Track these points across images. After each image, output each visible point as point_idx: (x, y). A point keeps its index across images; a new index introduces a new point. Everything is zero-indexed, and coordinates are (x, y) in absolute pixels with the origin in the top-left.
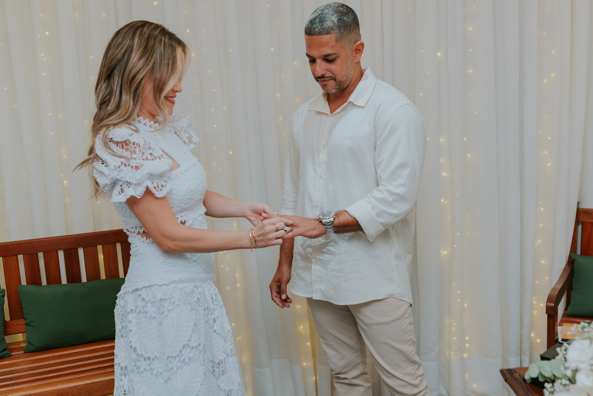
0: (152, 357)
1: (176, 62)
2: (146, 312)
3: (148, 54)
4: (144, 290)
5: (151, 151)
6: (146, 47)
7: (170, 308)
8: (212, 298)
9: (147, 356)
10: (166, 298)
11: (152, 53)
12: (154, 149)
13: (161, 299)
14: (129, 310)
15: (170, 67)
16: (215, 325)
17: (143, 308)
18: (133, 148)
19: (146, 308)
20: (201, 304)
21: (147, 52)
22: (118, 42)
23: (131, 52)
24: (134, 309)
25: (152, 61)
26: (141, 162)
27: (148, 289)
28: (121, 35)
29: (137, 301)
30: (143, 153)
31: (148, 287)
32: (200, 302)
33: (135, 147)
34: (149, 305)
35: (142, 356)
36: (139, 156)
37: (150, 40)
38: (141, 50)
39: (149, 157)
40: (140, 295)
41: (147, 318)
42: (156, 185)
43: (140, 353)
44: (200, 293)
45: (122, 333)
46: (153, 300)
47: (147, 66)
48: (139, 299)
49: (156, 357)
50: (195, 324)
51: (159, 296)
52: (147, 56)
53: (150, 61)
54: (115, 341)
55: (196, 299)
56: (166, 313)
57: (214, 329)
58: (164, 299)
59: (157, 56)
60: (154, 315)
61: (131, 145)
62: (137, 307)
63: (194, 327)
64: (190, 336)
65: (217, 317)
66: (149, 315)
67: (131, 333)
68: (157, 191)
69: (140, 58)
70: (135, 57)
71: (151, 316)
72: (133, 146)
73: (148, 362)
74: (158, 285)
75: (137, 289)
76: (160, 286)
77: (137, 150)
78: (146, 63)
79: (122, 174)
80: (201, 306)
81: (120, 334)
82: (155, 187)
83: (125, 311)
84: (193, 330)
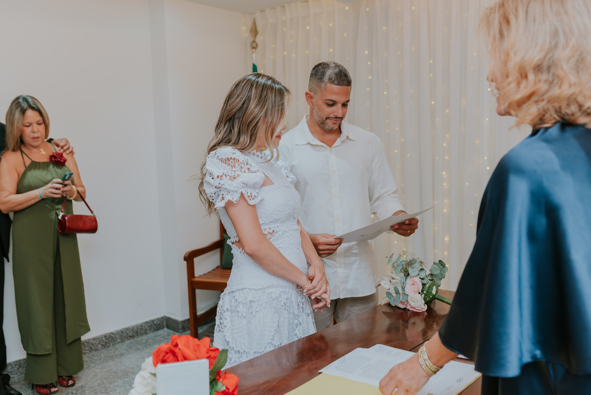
0: (241, 351)
1: (284, 108)
2: (238, 312)
3: (262, 102)
4: (238, 292)
5: (248, 166)
6: (260, 97)
7: (258, 309)
8: (299, 305)
9: (237, 350)
10: (255, 300)
11: (265, 102)
12: (251, 165)
13: (250, 301)
14: (225, 309)
15: (280, 111)
16: (297, 329)
17: (236, 308)
18: (233, 163)
19: (238, 308)
20: (287, 308)
21: (261, 101)
22: (238, 93)
23: (250, 101)
24: (229, 308)
25: (265, 109)
26: (239, 173)
27: (241, 291)
28: (240, 87)
29: (231, 301)
30: (242, 168)
31: (241, 290)
32: (286, 307)
33: (235, 162)
34: (241, 306)
35: (233, 349)
36: (238, 169)
37: (264, 91)
38: (257, 99)
39: (247, 171)
40: (234, 296)
41: (238, 317)
42: (249, 194)
43: (232, 346)
44: (287, 298)
45: (220, 328)
46: (245, 302)
47: (261, 112)
48: (233, 300)
49: (245, 351)
50: (278, 325)
51: (249, 298)
52: (261, 104)
53: (264, 107)
54: (214, 335)
55: (282, 303)
56: (254, 314)
57: (295, 332)
58: (253, 301)
59: (269, 104)
60: (244, 315)
61: (232, 160)
62: (231, 306)
63: (277, 328)
64: (273, 336)
65: (300, 323)
66: (240, 315)
67: (226, 329)
68: (250, 199)
69: (256, 106)
70: (252, 105)
71: (242, 315)
72: (233, 161)
73: (238, 355)
74: (249, 289)
75: (233, 292)
76: (250, 289)
77: (237, 164)
78: (261, 110)
79: (222, 182)
80: (287, 310)
81: (218, 329)
82: (249, 196)
83: (223, 310)
84: (275, 330)
